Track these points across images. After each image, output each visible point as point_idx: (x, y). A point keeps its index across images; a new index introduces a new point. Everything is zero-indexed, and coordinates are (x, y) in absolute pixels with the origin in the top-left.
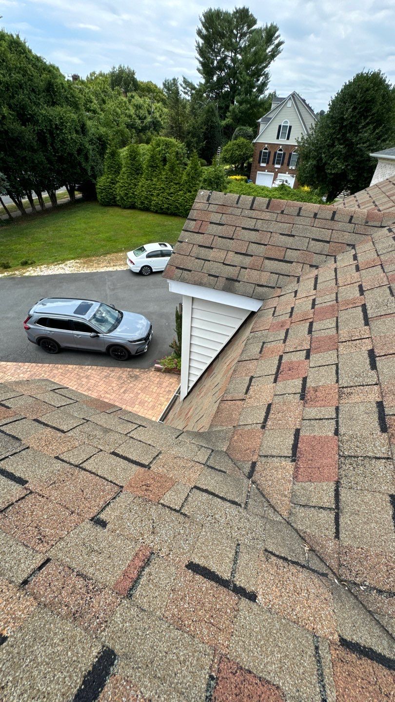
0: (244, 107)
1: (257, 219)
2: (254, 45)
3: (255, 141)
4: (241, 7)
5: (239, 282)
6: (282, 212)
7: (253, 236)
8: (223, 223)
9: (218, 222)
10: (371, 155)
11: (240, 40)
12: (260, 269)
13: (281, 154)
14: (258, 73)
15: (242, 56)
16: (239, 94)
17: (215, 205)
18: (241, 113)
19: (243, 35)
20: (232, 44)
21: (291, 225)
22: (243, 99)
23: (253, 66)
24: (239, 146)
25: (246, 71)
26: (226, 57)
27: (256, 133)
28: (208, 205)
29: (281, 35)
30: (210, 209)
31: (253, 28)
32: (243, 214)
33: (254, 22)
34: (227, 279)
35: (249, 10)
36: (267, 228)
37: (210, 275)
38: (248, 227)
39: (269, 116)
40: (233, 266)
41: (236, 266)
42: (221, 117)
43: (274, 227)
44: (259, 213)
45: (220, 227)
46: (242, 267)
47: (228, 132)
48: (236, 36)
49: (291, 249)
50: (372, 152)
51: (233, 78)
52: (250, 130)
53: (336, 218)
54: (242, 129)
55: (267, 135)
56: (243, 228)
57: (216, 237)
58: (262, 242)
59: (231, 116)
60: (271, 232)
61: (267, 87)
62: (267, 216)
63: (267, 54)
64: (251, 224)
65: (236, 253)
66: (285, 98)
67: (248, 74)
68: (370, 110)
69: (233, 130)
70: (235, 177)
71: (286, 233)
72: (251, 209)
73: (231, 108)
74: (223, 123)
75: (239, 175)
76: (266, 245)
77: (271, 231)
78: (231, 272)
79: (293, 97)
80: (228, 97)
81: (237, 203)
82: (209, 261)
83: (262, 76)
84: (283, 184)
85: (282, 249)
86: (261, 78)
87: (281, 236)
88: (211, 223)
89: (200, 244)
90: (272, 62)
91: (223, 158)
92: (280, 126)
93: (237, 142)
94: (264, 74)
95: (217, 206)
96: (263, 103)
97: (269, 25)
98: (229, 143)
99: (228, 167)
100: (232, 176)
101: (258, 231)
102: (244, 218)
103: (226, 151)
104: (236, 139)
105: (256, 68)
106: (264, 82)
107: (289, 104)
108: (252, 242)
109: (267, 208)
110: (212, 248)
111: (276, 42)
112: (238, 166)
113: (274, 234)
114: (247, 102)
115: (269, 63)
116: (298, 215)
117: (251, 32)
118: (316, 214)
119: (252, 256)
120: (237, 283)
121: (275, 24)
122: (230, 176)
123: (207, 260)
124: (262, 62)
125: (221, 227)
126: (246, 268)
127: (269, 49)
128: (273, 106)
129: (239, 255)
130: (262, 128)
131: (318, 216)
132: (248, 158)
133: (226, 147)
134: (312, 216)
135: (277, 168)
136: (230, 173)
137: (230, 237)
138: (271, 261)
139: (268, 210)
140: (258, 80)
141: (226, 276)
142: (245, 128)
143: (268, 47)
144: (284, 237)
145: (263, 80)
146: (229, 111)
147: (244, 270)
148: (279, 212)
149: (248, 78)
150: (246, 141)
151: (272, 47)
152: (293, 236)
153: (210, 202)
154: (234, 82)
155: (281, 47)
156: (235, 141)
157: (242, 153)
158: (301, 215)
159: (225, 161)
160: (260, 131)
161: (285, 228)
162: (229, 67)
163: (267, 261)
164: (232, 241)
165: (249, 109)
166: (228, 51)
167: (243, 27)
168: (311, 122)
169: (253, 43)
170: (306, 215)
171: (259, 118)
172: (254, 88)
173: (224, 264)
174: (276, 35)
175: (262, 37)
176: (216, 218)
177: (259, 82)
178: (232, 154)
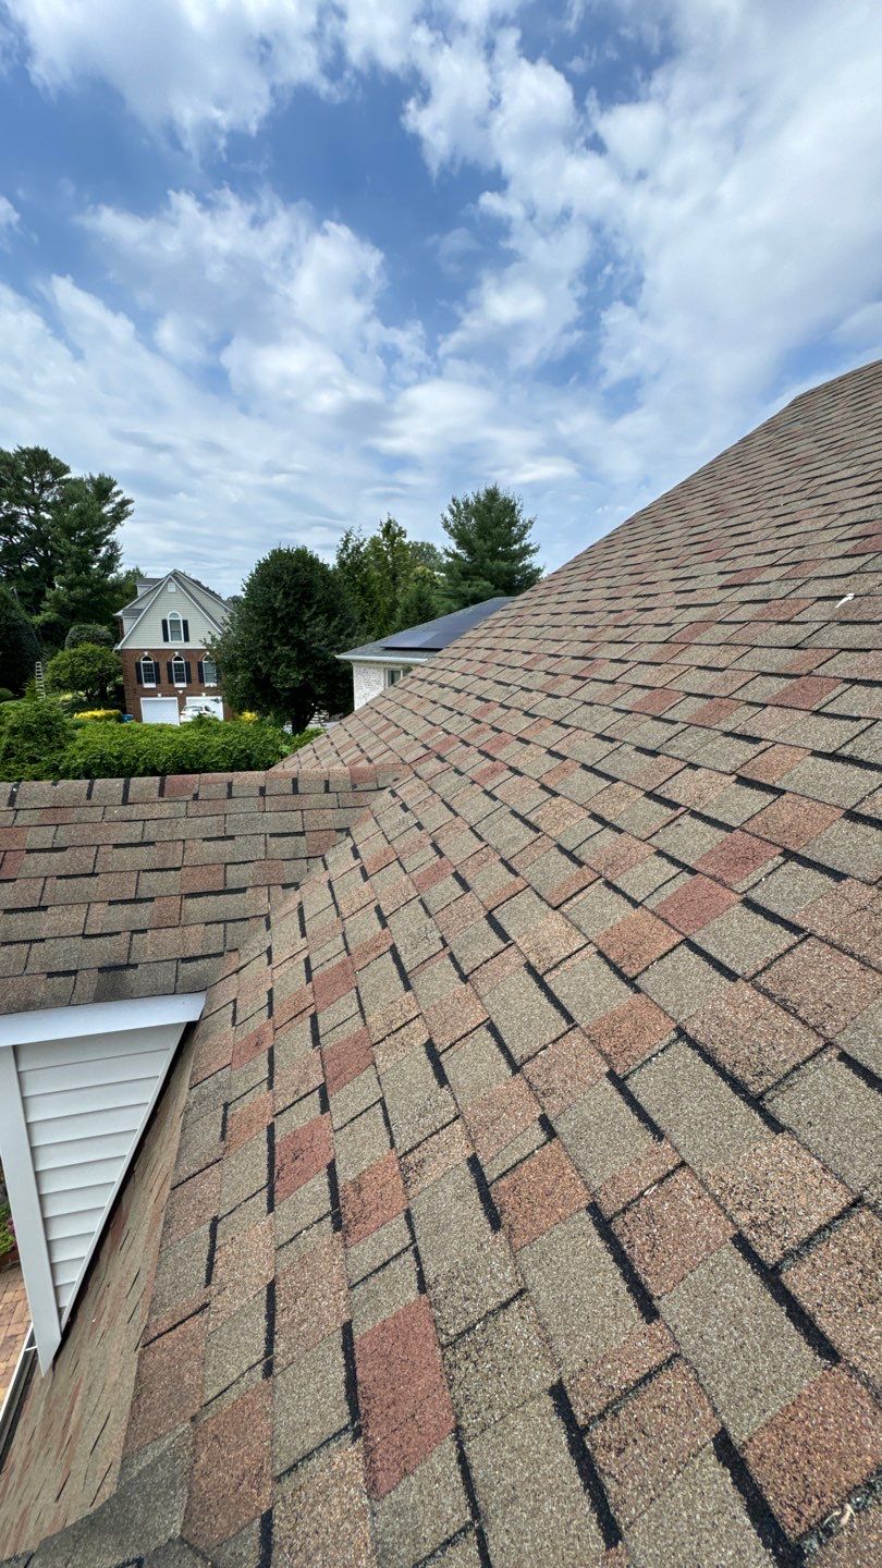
0: (78, 592)
1: (144, 821)
2: (74, 501)
3: (119, 647)
4: (32, 447)
5: (135, 966)
6: (196, 797)
7: (143, 856)
8: (63, 844)
9: (49, 846)
10: (337, 656)
11: (42, 492)
12: (180, 923)
13: (182, 665)
14: (96, 542)
15: (52, 515)
16: (62, 572)
17: (33, 812)
18: (74, 601)
19: (44, 486)
20: (25, 497)
21: (222, 818)
22: (73, 580)
23: (80, 530)
24: (86, 658)
25: (68, 537)
26: (16, 515)
27: (118, 634)
28: (13, 813)
29: (123, 491)
30: (19, 821)
31: (64, 477)
32: (108, 817)
33: (66, 470)
34: (101, 970)
35: (50, 452)
36: (171, 834)
37: (50, 975)
38: (127, 841)
39: (137, 607)
40: (111, 935)
41: (118, 933)
42: (28, 609)
43: (183, 829)
44: (146, 808)
45: (57, 855)
46: (134, 932)
47: (53, 635)
48: (31, 486)
49: (234, 863)
50: (339, 654)
51: (42, 546)
52: (103, 630)
53: (301, 788)
54: (85, 629)
55: (142, 635)
56: (116, 846)
57: (49, 881)
58: (168, 865)
59: (53, 607)
60: (184, 841)
61: (121, 561)
62: (165, 809)
63: (104, 515)
64: (133, 832)
65: (111, 903)
66: (160, 580)
67: (73, 542)
68: (311, 596)
69: (65, 631)
70: (90, 713)
71: (215, 835)
72: (125, 802)
73: (49, 593)
74: (38, 619)
75: (99, 709)
76: (178, 869)
77: (183, 837)
78: (109, 950)
79: (177, 579)
80: (37, 576)
81: (89, 796)
82: (42, 940)
83: (103, 545)
84: (200, 716)
85: (214, 868)
86: (104, 549)
87: (206, 844)
88: (29, 851)
89: (9, 906)
90: (118, 527)
91: (53, 681)
92: (164, 622)
93: (80, 650)
94: (106, 543)
95: (38, 813)
96: (117, 587)
97: (96, 476)
98: (60, 653)
99: (68, 696)
100: (83, 711)
101: (153, 843)
102: (113, 824)
103: (56, 667)
104: (74, 644)
105: (88, 533)
106: (112, 555)
107: (172, 588)
108: (144, 871)
109: (161, 794)
110: (45, 908)
111: (118, 499)
112: (92, 692)
113: (189, 843)
114: (83, 584)
115: (113, 528)
116: (230, 796)
117: (60, 483)
118: (262, 790)
119: (151, 899)
120: (130, 973)
121: (107, 476)
122: (79, 712)
123: (36, 941)
124: (99, 526)
125: (59, 854)
126: (144, 931)
127: (106, 509)
128: (140, 592)
129: (120, 906)
130: (127, 625)
131: (267, 793)
132: (111, 677)
133: (53, 662)
134: (257, 792)
135: (181, 689)
136: (78, 706)
137: (88, 872)
138: (199, 899)
139: (163, 799)
140: (98, 552)
141: (99, 964)
142: (89, 626)
143: (104, 505)
144: (211, 843)
145: (107, 551)
146: (45, 600)
147: (142, 935)
148: (189, 797)
149: (74, 548)
150: (98, 649)
151: (113, 505)
152: (232, 838)
153: (17, 806)
154: (46, 553)
155: (130, 507)
156: (73, 651)
157: (97, 669)
158: (234, 794)
159: (58, 686)
160: (125, 630)
161: (211, 825)
162: (27, 530)
163: (189, 902)
164: (94, 880)
165: (90, 596)
166: (18, 505)
167: (42, 475)
168: (221, 614)
169: (70, 498)
170: (246, 794)
171: (118, 610)
172: (93, 562)
173: (84, 936)
174: (115, 489)
175: (87, 491)
176: (43, 837)
177: (101, 555)
178: (72, 672)
